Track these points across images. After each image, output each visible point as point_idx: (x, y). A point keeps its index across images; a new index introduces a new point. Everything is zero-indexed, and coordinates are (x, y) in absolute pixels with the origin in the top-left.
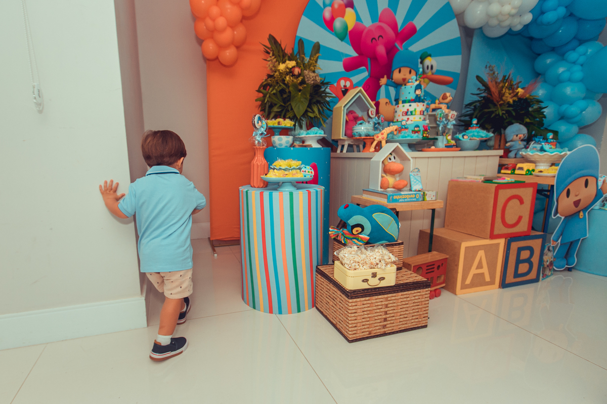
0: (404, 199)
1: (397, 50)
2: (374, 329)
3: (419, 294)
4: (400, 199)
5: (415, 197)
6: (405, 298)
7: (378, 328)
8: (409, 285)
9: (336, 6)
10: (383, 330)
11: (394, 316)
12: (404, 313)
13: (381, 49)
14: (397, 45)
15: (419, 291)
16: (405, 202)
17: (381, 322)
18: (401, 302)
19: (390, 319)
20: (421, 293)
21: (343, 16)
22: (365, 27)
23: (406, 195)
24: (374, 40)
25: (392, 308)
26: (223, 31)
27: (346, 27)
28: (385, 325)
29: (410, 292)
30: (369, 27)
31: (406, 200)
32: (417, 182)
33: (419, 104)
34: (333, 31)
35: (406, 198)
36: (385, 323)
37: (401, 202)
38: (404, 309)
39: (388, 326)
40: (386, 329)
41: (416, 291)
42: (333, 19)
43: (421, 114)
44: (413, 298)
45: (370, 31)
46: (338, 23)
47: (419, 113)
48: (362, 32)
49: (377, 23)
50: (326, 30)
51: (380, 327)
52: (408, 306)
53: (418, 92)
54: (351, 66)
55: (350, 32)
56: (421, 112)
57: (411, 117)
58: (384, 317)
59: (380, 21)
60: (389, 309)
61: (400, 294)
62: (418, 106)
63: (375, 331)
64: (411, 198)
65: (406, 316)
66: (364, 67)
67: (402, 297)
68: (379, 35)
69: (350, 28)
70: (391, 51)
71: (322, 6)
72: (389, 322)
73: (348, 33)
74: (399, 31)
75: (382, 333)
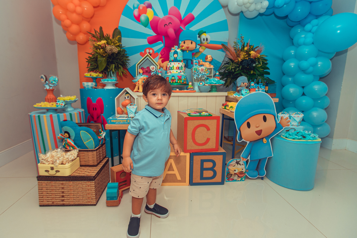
0: (119, 122)
1: (182, 30)
2: (56, 201)
3: (85, 184)
4: (116, 122)
5: (127, 122)
6: (75, 185)
7: (58, 200)
8: (77, 177)
9: (141, 8)
10: (62, 202)
11: (69, 195)
12: (76, 194)
13: (171, 31)
14: (181, 27)
15: (86, 182)
16: (120, 124)
17: (60, 197)
18: (73, 187)
19: (66, 196)
20: (87, 184)
21: (146, 13)
22: (160, 18)
23: (120, 120)
24: (166, 25)
25: (67, 190)
26: (70, 26)
27: (148, 19)
28: (64, 200)
29: (78, 182)
30: (162, 18)
31: (120, 123)
32: (132, 112)
33: (175, 63)
34: (140, 22)
35: (120, 122)
36: (63, 198)
37: (117, 124)
38: (76, 192)
39: (65, 200)
40: (64, 202)
41: (82, 182)
42: (139, 15)
43: (177, 69)
44: (81, 186)
45: (163, 20)
46: (143, 18)
47: (176, 69)
48: (158, 21)
49: (168, 15)
50: (136, 22)
51: (60, 200)
52: (78, 190)
53: (176, 56)
54: (152, 41)
55: (150, 22)
56: (177, 67)
57: (172, 71)
58: (62, 194)
59: (169, 14)
60: (64, 190)
61: (72, 182)
62: (175, 64)
63: (57, 202)
64: (124, 122)
65: (78, 196)
66: (160, 41)
67: (73, 184)
68: (170, 22)
69: (150, 20)
70: (178, 32)
71: (133, 9)
72: (65, 198)
73: (149, 22)
74: (182, 19)
75: (62, 204)
